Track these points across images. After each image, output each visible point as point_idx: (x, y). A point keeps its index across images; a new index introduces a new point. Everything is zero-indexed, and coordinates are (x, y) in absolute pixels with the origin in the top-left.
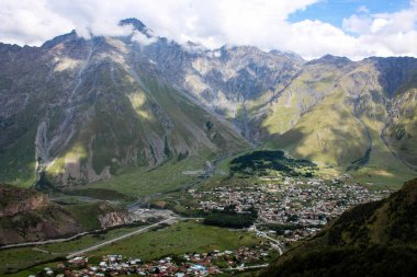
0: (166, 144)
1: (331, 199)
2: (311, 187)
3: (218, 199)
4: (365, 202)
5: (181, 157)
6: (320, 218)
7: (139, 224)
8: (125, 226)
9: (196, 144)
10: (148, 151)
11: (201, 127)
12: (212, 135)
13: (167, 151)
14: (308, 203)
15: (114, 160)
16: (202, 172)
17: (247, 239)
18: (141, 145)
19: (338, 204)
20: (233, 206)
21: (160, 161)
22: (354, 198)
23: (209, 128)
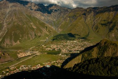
0: (35, 33)
1: (80, 46)
2: (74, 43)
3: (50, 47)
4: (89, 46)
5: (39, 37)
6: (77, 51)
7: (29, 56)
8: (25, 56)
9: (43, 33)
10: (30, 35)
11: (44, 28)
12: (47, 30)
13: (35, 35)
14: (74, 47)
15: (20, 38)
16: (45, 40)
17: (59, 57)
18: (28, 34)
19: (82, 47)
20: (55, 49)
21: (33, 38)
22: (86, 45)
23: (47, 28)
